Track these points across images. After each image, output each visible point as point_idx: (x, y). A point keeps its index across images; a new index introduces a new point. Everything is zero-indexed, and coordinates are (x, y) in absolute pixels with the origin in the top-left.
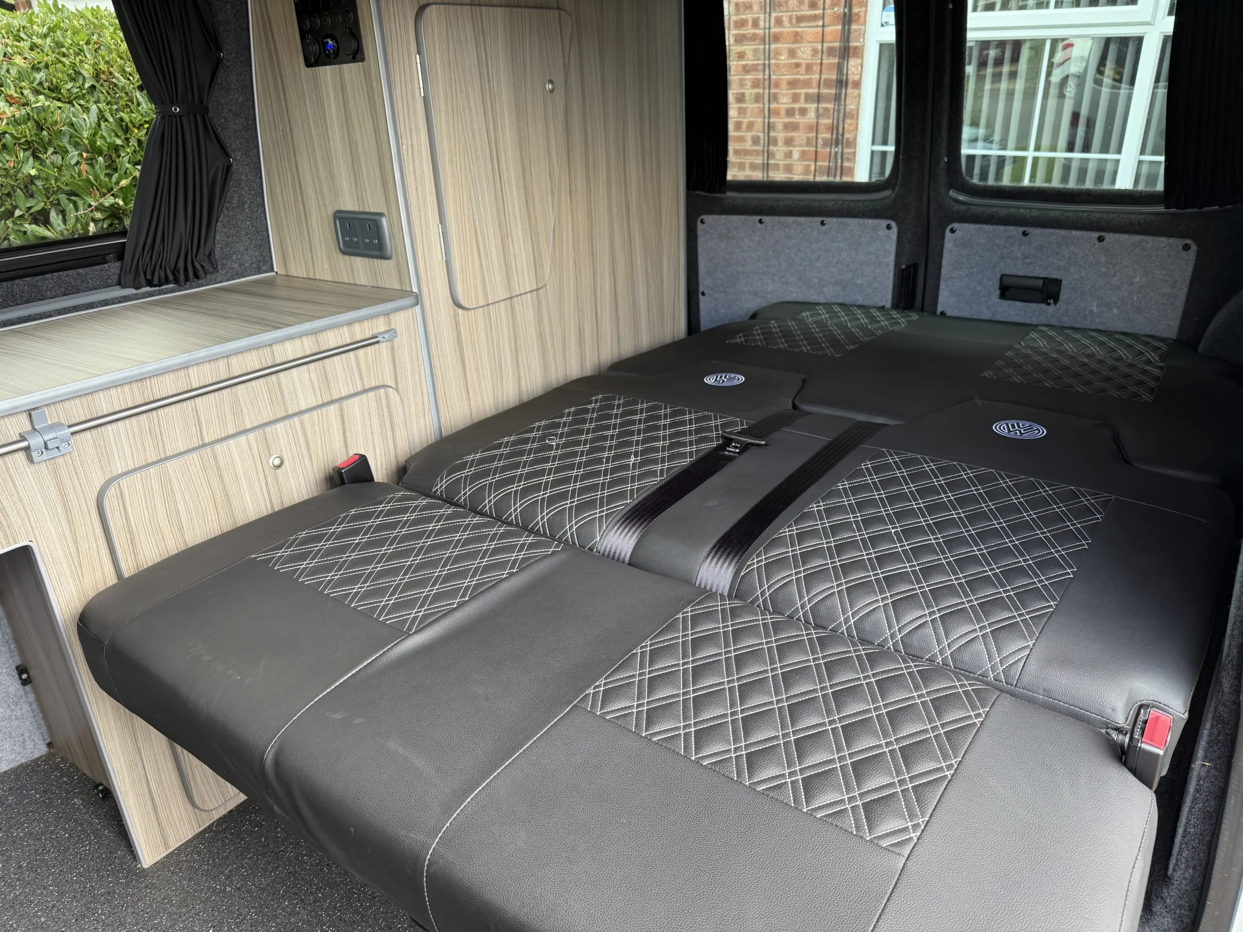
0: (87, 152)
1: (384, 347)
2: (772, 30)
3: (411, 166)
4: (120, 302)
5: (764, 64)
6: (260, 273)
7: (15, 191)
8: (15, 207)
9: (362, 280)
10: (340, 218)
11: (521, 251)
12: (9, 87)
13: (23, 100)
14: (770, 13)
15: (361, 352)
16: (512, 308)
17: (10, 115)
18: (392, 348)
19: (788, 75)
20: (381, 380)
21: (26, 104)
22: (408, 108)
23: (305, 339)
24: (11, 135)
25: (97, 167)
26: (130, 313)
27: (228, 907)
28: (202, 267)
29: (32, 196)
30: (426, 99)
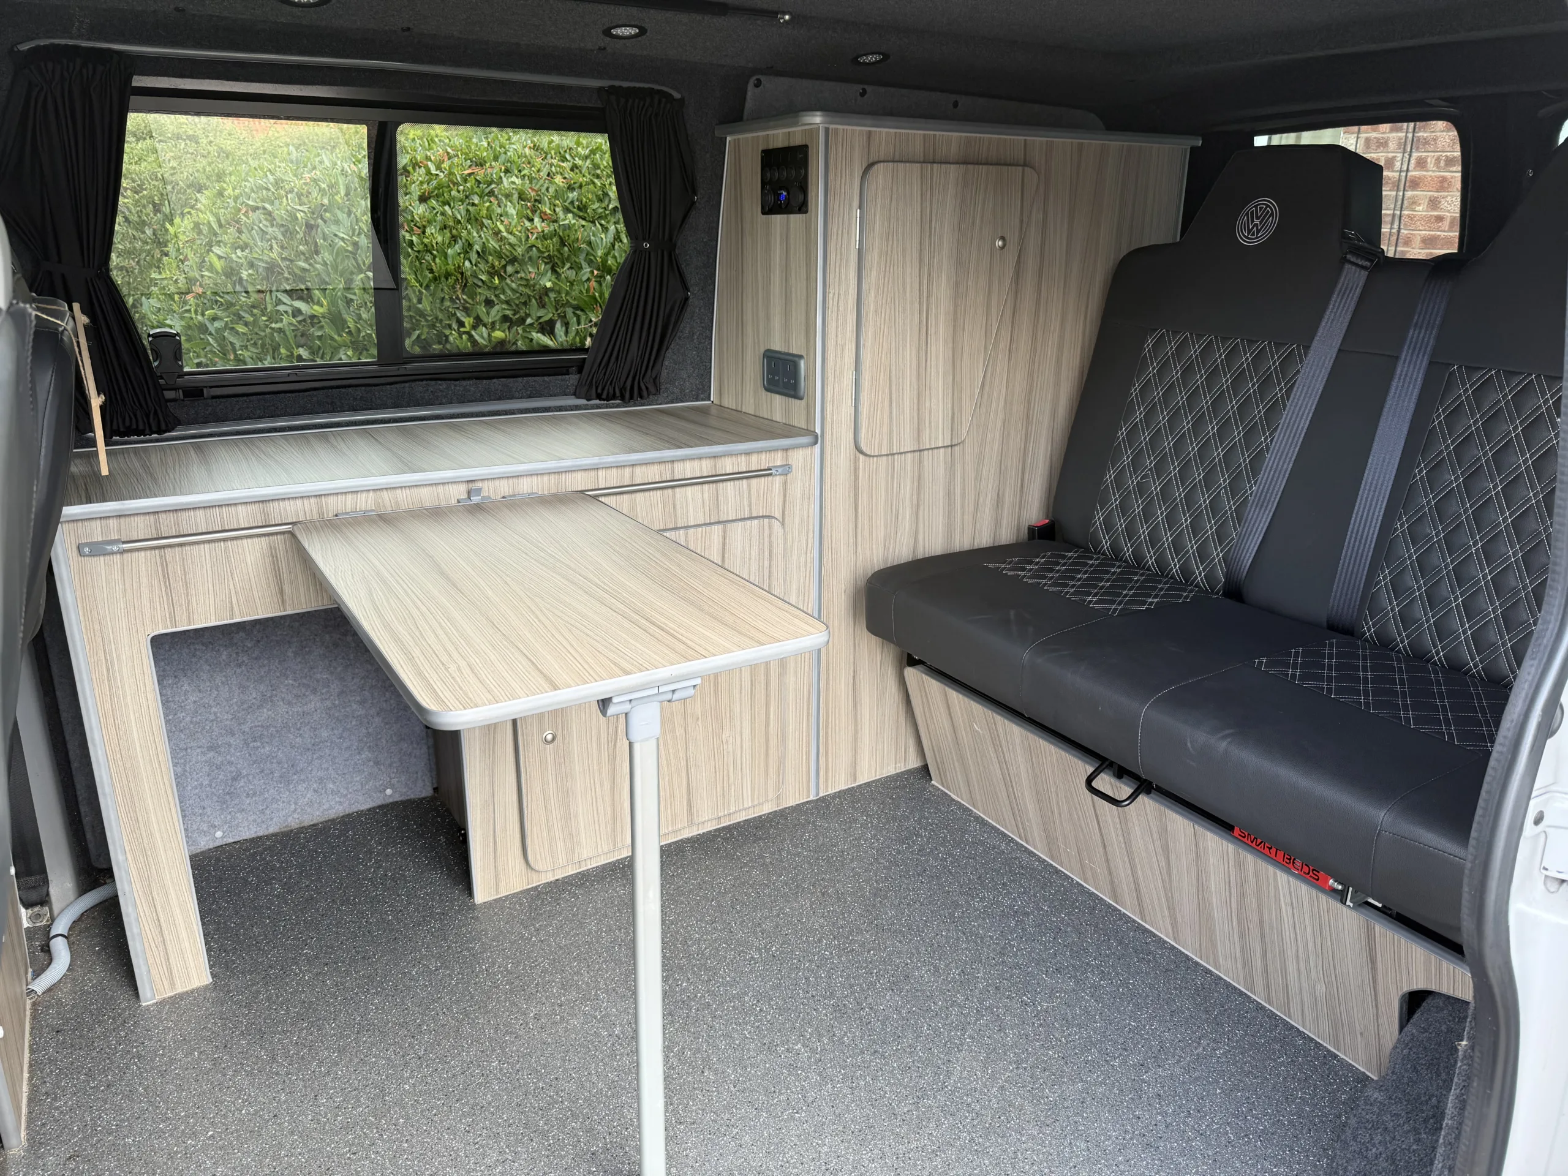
0: (598, 270)
1: (778, 480)
2: (1410, 174)
3: (835, 314)
4: (572, 410)
5: (1394, 215)
6: (697, 400)
7: (530, 301)
8: (528, 315)
9: (778, 417)
10: (768, 357)
11: (938, 406)
12: (545, 204)
13: (554, 218)
14: (1411, 151)
15: (754, 481)
16: (920, 462)
17: (540, 230)
18: (785, 482)
19: (1425, 230)
20: (768, 511)
21: (556, 221)
22: (841, 259)
23: (704, 462)
24: (538, 248)
25: (604, 285)
26: (575, 420)
27: (528, 952)
28: (647, 388)
29: (544, 306)
30: (860, 251)
